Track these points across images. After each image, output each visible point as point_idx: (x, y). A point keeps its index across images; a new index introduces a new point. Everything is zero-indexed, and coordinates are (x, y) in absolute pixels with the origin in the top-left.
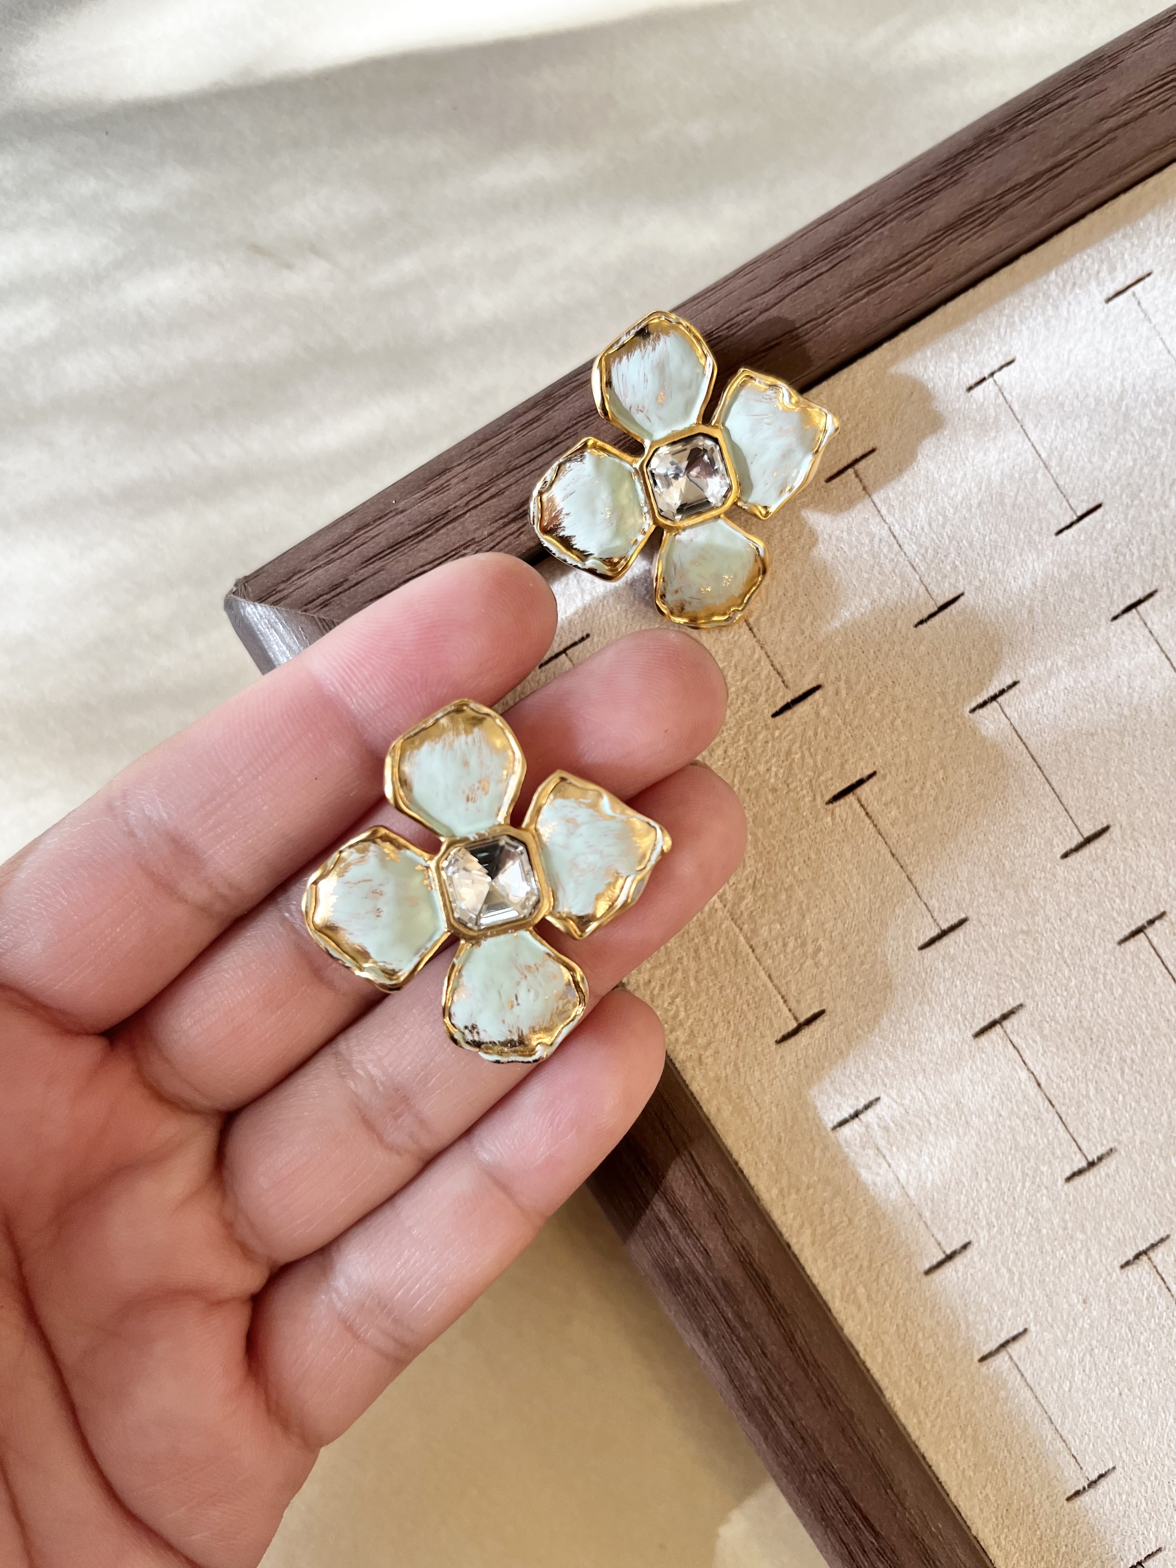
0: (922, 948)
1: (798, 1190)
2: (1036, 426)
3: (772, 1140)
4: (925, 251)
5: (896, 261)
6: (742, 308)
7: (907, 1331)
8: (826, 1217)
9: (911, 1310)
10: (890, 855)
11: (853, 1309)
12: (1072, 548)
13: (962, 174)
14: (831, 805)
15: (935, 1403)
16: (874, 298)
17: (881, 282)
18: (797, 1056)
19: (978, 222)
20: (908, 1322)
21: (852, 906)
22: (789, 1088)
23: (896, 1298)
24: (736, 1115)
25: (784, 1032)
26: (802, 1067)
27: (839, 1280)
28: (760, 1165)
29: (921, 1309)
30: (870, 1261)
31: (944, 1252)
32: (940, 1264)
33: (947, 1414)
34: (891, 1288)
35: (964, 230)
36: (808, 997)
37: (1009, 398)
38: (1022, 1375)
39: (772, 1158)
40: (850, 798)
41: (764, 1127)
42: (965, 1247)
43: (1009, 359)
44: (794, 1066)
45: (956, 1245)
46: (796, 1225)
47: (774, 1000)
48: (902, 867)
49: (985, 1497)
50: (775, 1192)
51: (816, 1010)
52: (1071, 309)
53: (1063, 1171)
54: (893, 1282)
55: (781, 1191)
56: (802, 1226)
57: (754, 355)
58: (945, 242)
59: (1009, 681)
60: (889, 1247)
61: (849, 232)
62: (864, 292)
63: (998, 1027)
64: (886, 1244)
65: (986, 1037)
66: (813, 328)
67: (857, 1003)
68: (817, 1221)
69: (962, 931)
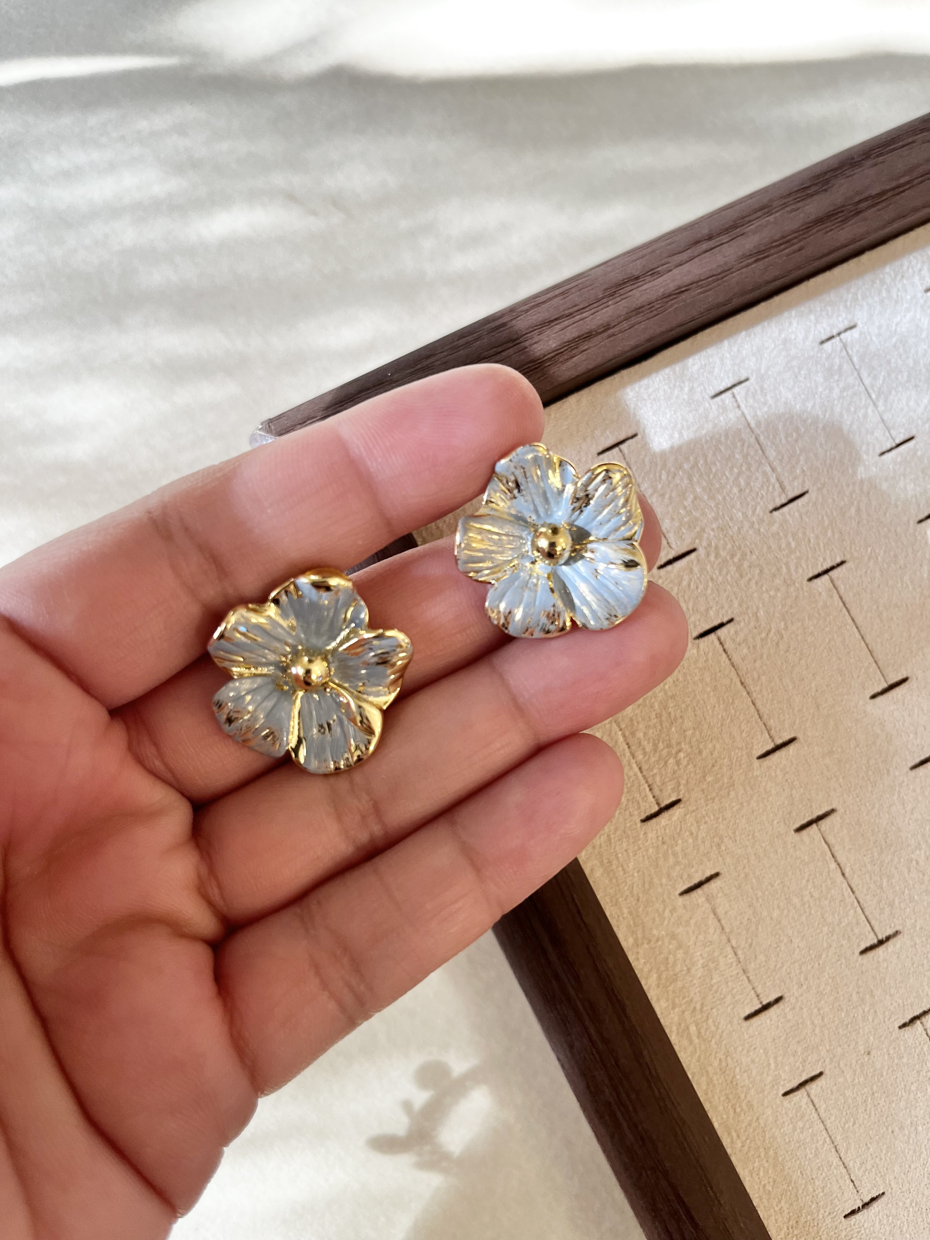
0: (760, 757)
1: (650, 941)
2: (869, 375)
3: (632, 899)
4: (800, 235)
5: (779, 240)
6: (663, 261)
7: (727, 1065)
8: (670, 965)
9: (732, 1048)
10: (739, 683)
11: (685, 1042)
12: (891, 467)
13: (830, 185)
14: (697, 641)
15: (746, 1127)
16: (761, 265)
17: (766, 254)
18: (657, 834)
19: (839, 220)
20: (729, 1058)
21: (708, 720)
22: (648, 858)
23: (721, 1037)
24: (605, 875)
25: (648, 813)
26: (660, 843)
27: (677, 1017)
28: (621, 919)
29: (740, 1048)
30: (702, 1004)
31: (761, 1003)
32: (757, 1013)
33: (754, 1137)
34: (717, 1029)
35: (829, 224)
36: (669, 788)
37: (850, 352)
38: (816, 1110)
39: (630, 913)
40: (712, 636)
41: (626, 888)
42: (778, 1000)
43: (852, 324)
44: (654, 841)
45: (772, 998)
46: (646, 970)
47: (642, 788)
48: (748, 693)
49: (780, 1209)
50: (631, 940)
51: (673, 798)
52: (900, 294)
53: (859, 945)
54: (719, 1023)
55: (636, 940)
56: (650, 971)
57: (669, 296)
58: (814, 231)
59: (838, 560)
60: (718, 994)
61: (745, 217)
62: (753, 260)
63: (814, 826)
64: (716, 992)
65: (804, 832)
66: (714, 281)
67: (706, 796)
68: (662, 968)
69: (792, 748)
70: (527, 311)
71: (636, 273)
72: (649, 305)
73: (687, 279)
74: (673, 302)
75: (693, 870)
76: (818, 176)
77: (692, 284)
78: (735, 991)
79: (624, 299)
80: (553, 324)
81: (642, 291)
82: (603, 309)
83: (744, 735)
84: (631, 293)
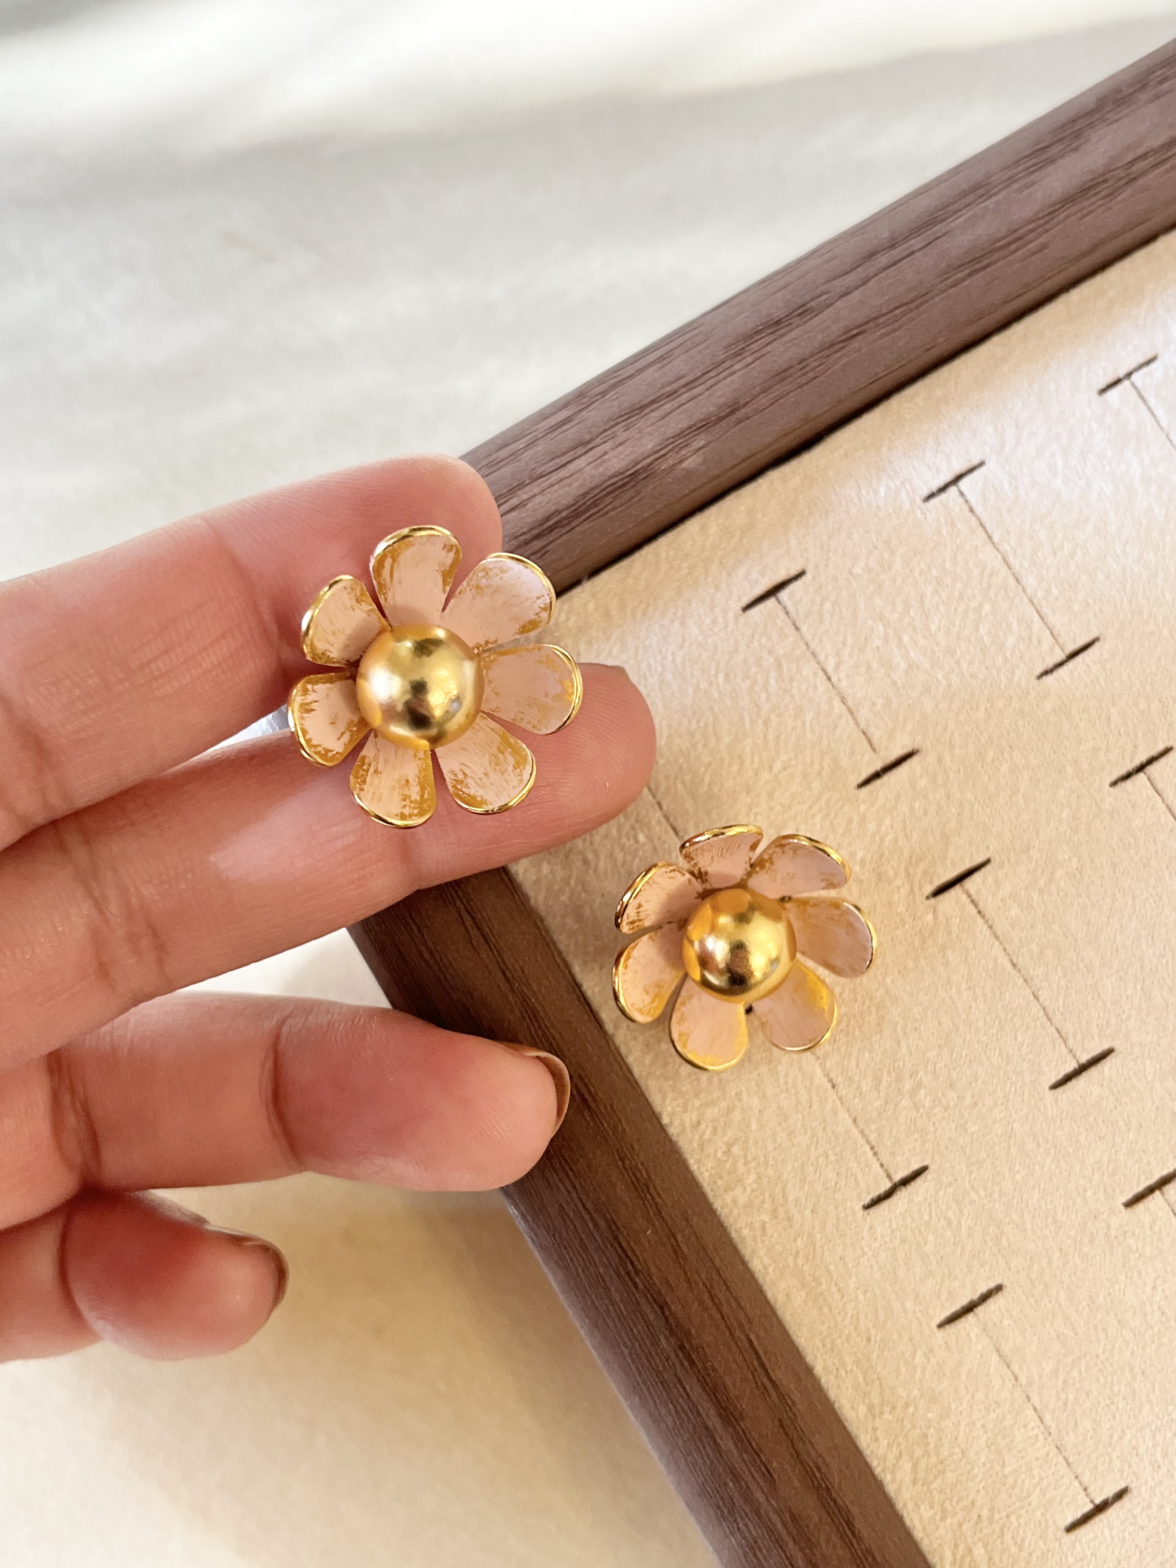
0: (1055, 1086)
1: (894, 1408)
3: (859, 1339)
4: (1039, 226)
5: (1004, 238)
6: (818, 291)
8: (932, 1446)
10: (1010, 965)
13: (1082, 141)
14: (933, 901)
16: (980, 279)
17: (985, 262)
18: (890, 1226)
19: (1103, 193)
21: (961, 1030)
22: (880, 1268)
24: (810, 1303)
25: (874, 1194)
26: (897, 1242)
27: (950, 1535)
28: (843, 1373)
30: (992, 1509)
31: (1092, 1501)
32: (1086, 1519)
34: (1020, 1550)
35: (1086, 203)
36: (906, 1149)
37: (1152, 404)
39: (858, 1362)
40: (958, 892)
41: (847, 1322)
42: (1120, 1495)
43: (1149, 357)
44: (887, 1239)
45: (1109, 1492)
46: (891, 1457)
47: (861, 1151)
48: (1025, 981)
50: (862, 1410)
51: (916, 1166)
54: (1023, 1540)
55: (871, 1408)
56: (899, 1458)
57: (832, 346)
58: (1061, 216)
59: (1161, 747)
60: (1017, 1490)
61: (949, 205)
62: (966, 272)
63: (1157, 1193)
64: (1013, 1488)
65: (1140, 1207)
66: (904, 314)
67: (969, 1159)
68: (919, 1452)
69: (1105, 1066)
70: (604, 393)
71: (777, 315)
72: (800, 363)
73: (860, 317)
74: (838, 355)
75: (956, 1283)
76: (1064, 126)
77: (868, 322)
78: (1045, 1483)
79: (758, 358)
80: (647, 410)
81: (787, 342)
82: (725, 378)
83: (1024, 1050)
84: (769, 348)
